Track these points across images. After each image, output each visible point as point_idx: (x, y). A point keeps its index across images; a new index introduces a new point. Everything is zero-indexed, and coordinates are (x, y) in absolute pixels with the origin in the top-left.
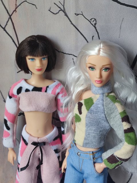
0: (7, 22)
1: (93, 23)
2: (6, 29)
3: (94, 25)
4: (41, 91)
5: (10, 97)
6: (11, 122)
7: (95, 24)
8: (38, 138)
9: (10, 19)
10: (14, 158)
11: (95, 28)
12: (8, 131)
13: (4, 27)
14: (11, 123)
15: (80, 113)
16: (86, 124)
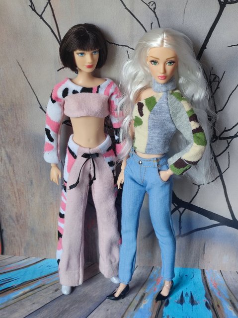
0: (45, 8)
1: (152, 7)
2: (43, 16)
3: (153, 10)
4: (92, 92)
5: (54, 101)
6: (55, 131)
7: (155, 8)
8: (90, 149)
9: (49, 4)
10: (58, 176)
11: (155, 13)
12: (52, 143)
13: (40, 14)
14: (55, 133)
15: (142, 114)
16: (149, 126)
